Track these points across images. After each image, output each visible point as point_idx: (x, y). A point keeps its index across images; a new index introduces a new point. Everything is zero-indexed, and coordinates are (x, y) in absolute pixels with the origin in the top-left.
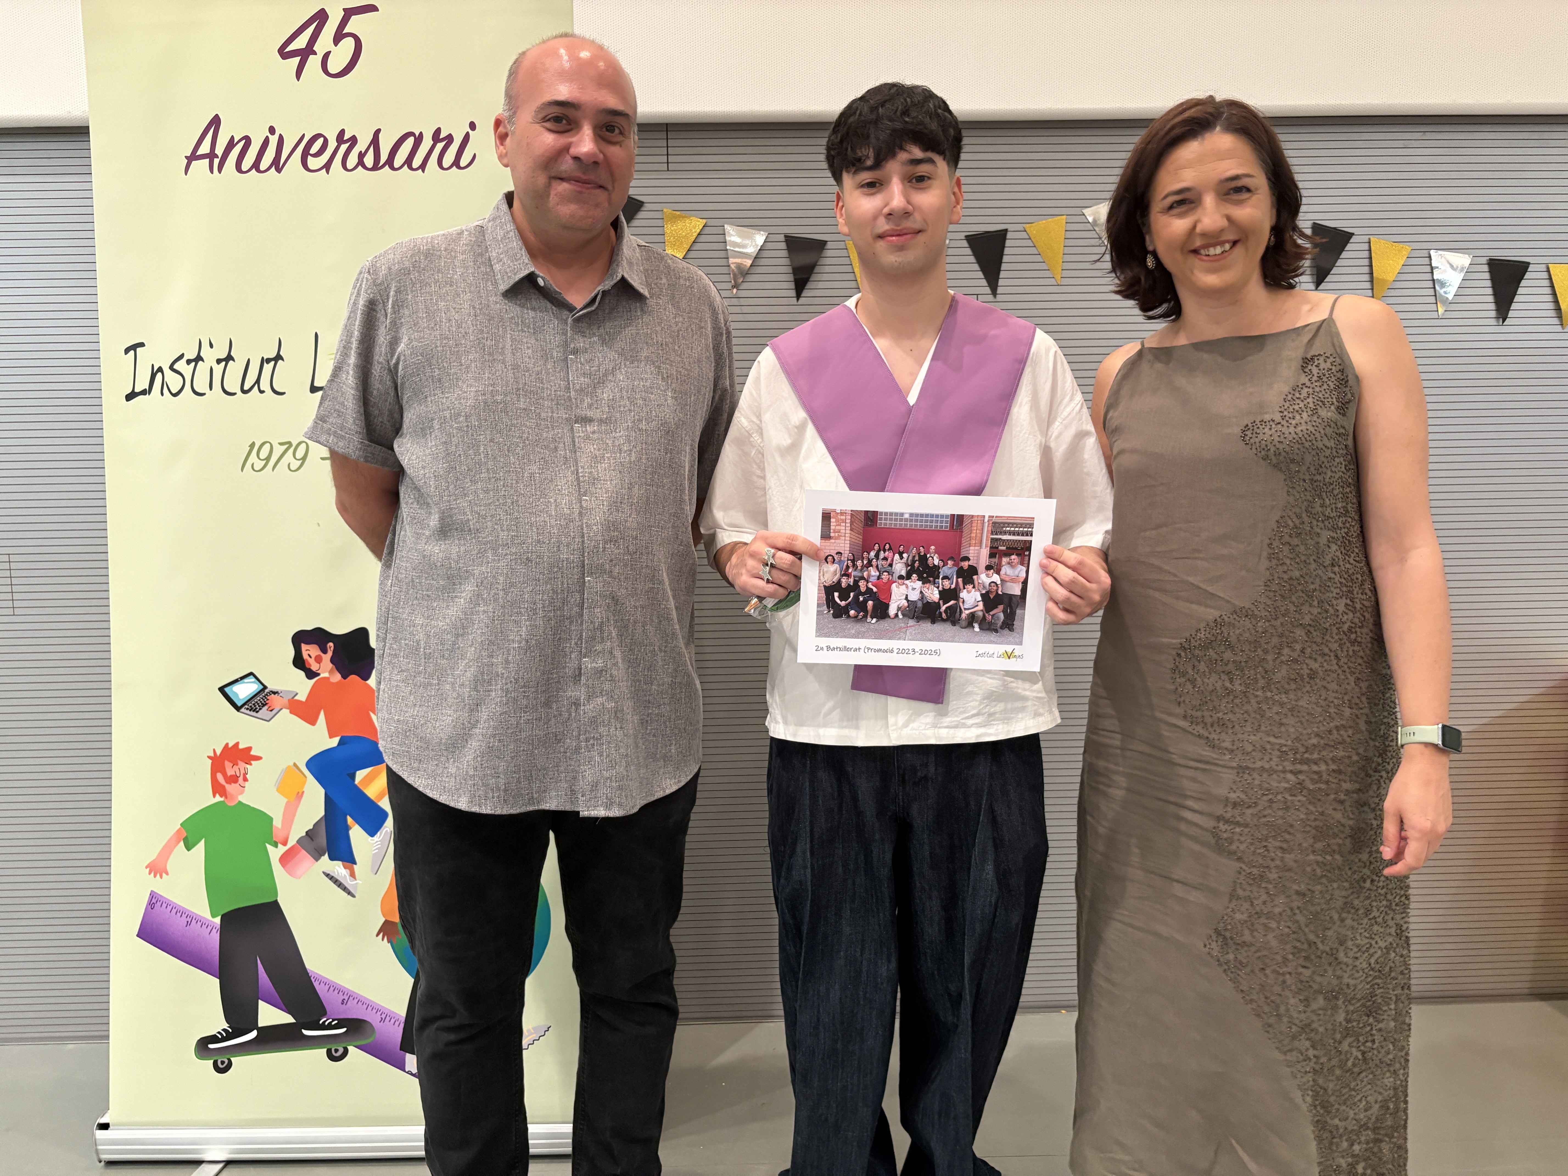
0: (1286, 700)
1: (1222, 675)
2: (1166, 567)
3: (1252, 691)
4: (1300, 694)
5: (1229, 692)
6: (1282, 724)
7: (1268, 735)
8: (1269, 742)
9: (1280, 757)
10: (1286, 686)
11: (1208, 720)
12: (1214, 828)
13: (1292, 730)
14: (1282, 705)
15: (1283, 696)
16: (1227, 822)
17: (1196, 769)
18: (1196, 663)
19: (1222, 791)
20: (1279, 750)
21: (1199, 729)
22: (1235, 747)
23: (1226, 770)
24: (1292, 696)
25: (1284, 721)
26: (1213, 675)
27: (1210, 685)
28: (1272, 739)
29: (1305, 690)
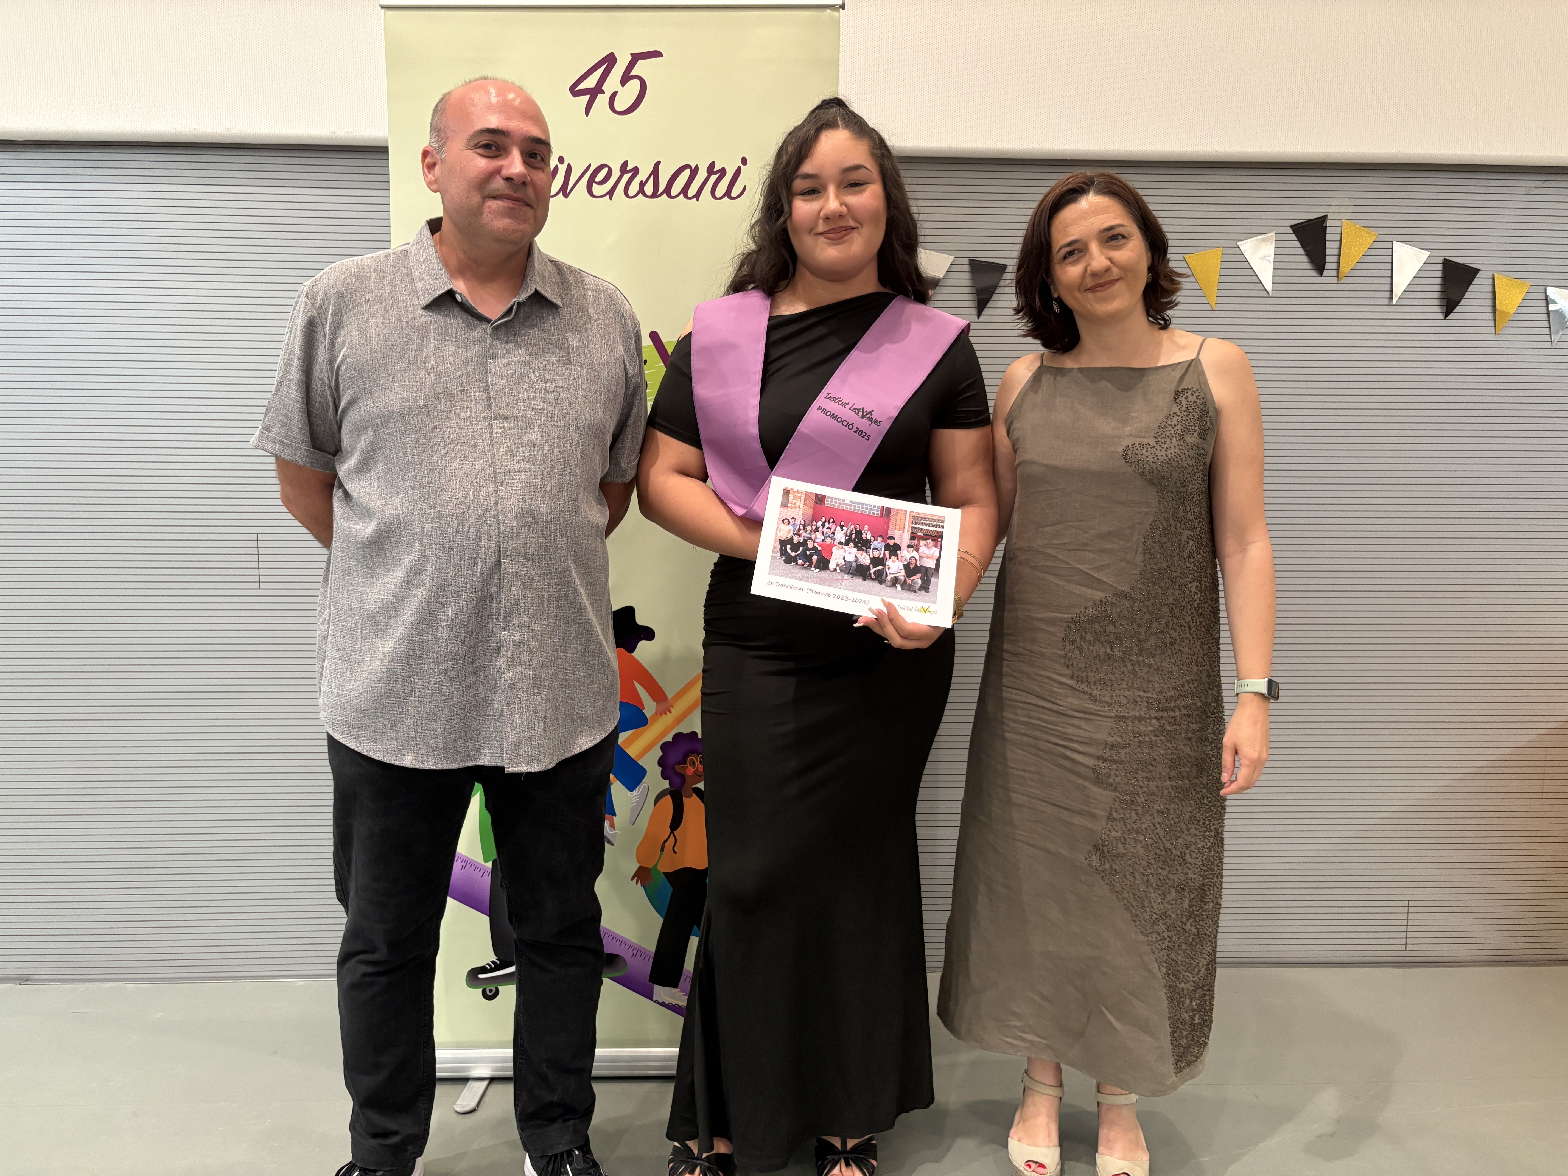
0: (1153, 662)
1: (1104, 643)
2: (1061, 557)
3: (1128, 656)
4: (1164, 656)
5: (1109, 657)
6: (1149, 681)
7: (1139, 690)
8: (1139, 696)
9: (1148, 708)
10: (1154, 652)
11: (1092, 679)
12: (1095, 766)
13: (1157, 685)
14: (1150, 666)
15: (1151, 659)
16: (1105, 760)
17: (1080, 718)
18: (1084, 634)
19: (1101, 736)
20: (1147, 702)
21: (1084, 687)
22: (1113, 701)
23: (1105, 719)
24: (1158, 660)
25: (1151, 679)
26: (1097, 643)
27: (1095, 651)
28: (1142, 693)
29: (1167, 654)
